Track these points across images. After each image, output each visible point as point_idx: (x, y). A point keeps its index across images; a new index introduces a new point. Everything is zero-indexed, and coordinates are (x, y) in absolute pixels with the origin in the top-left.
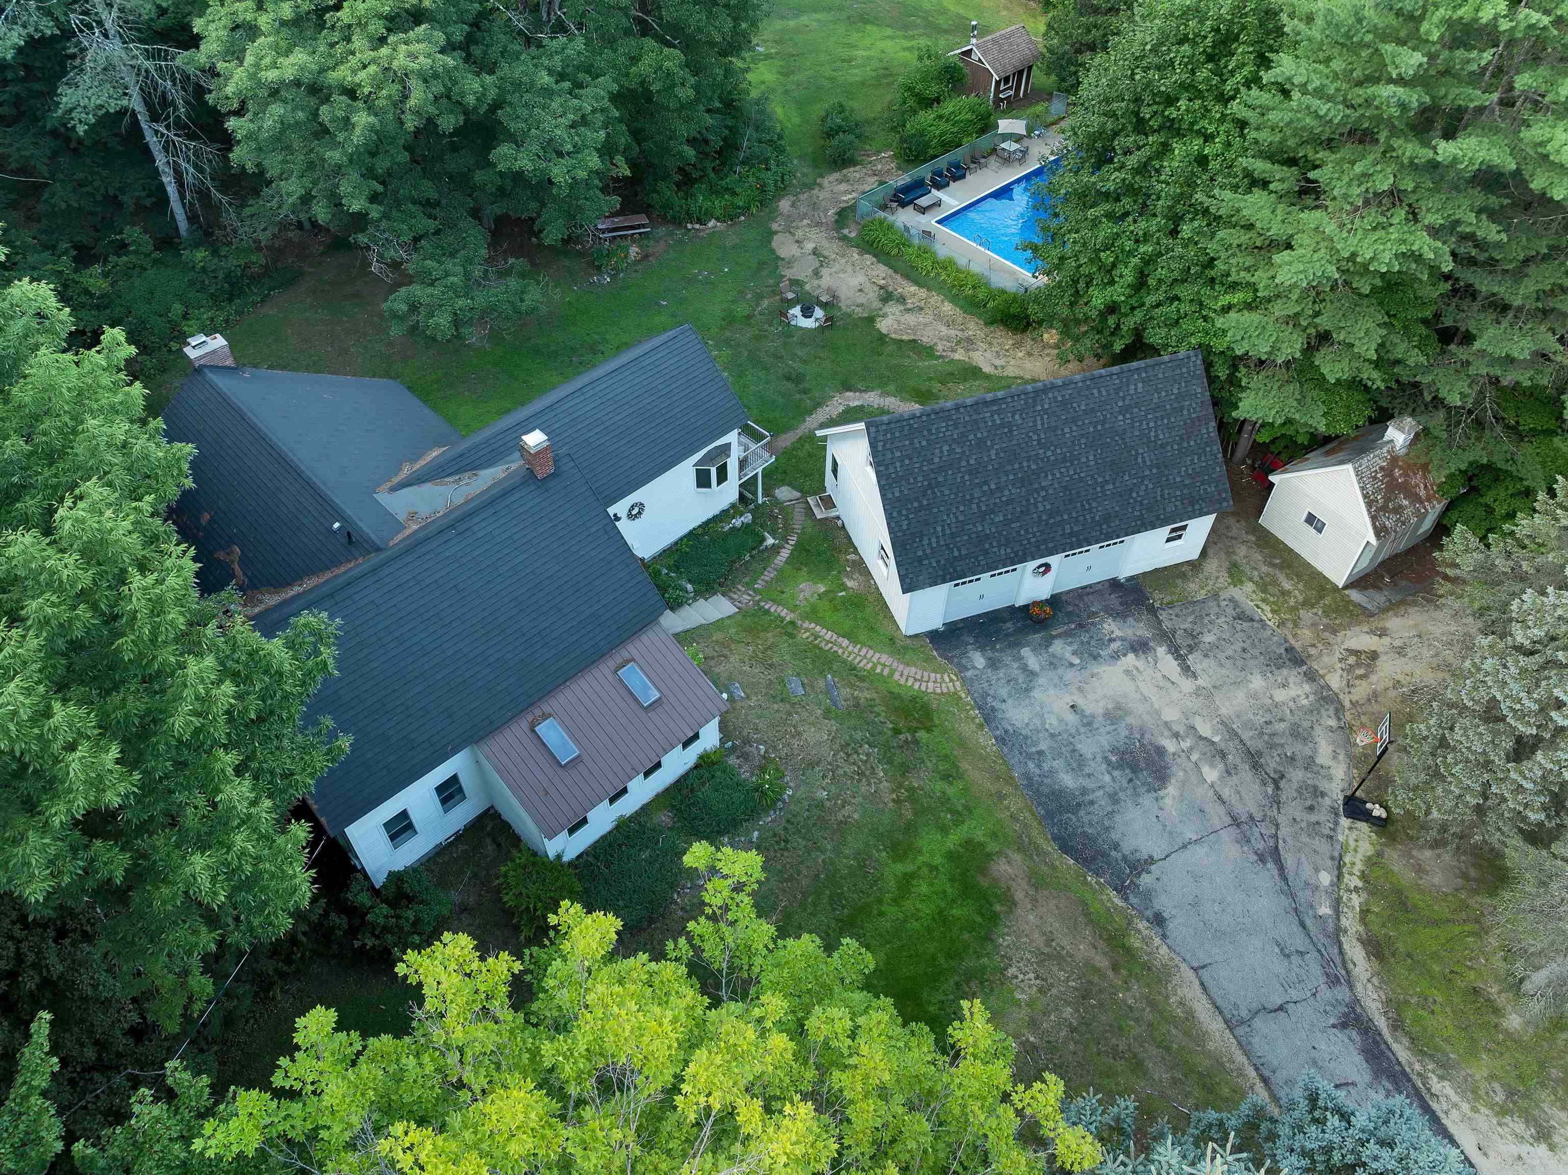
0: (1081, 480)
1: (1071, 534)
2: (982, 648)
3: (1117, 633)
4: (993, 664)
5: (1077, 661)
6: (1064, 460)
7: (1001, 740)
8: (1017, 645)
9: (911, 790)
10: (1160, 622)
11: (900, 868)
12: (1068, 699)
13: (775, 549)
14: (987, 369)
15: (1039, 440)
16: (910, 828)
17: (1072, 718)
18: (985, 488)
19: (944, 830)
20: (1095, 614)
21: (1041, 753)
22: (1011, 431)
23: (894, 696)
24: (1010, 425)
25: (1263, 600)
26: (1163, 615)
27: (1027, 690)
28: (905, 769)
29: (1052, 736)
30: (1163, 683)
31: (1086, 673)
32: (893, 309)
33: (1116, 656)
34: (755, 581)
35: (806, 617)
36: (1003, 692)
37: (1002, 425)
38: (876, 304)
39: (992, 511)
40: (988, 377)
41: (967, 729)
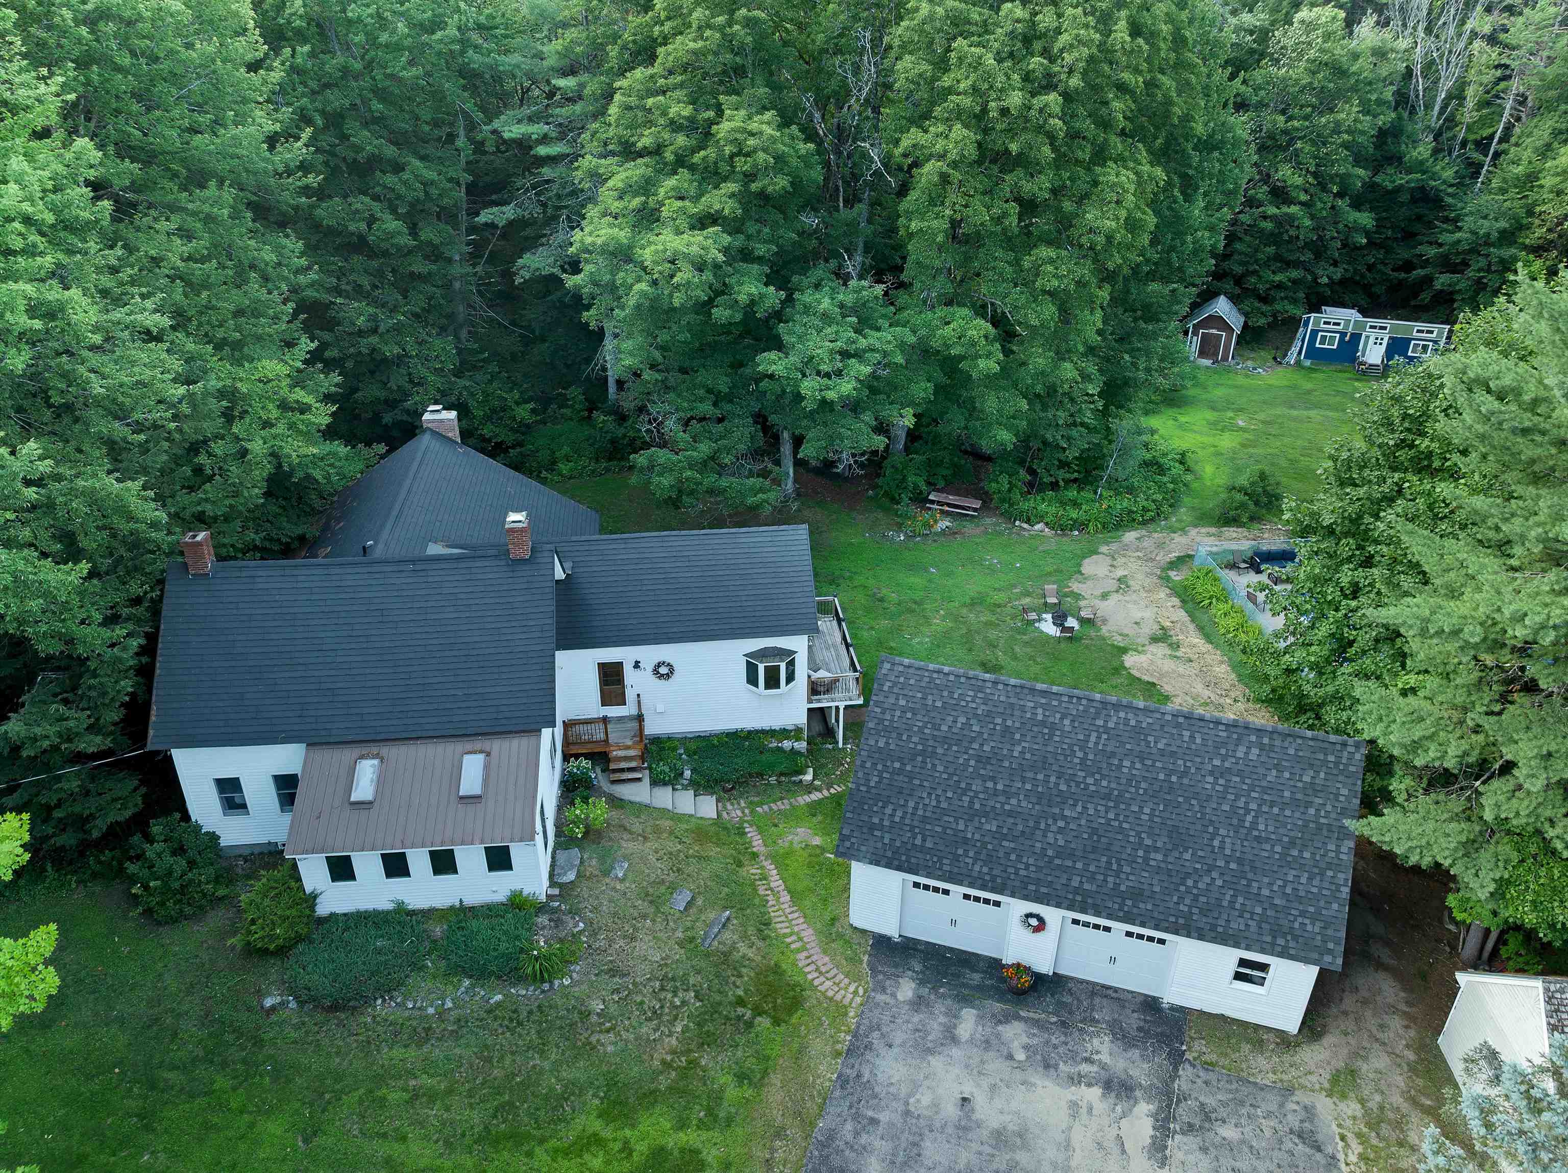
0: (1121, 830)
1: (1076, 891)
2: (922, 983)
3: (1105, 1058)
4: (918, 1003)
5: (1021, 1056)
6: (1107, 797)
7: (843, 1081)
8: (965, 1000)
9: (693, 1064)
10: (1174, 1076)
11: (596, 1125)
12: (968, 1089)
13: (810, 788)
15: (1083, 760)
16: (650, 1098)
17: (951, 1110)
18: (990, 784)
19: (682, 1125)
20: (1094, 1021)
21: (874, 1122)
22: (1051, 735)
23: (776, 970)
24: (1053, 727)
25: (1359, 1135)
26: (1186, 1072)
27: (930, 1051)
28: (707, 1040)
29: (907, 1113)
30: (1110, 1144)
31: (1018, 1075)
32: (1157, 650)
33: (1076, 1080)
34: (761, 804)
35: (772, 857)
36: (898, 1037)
37: (1043, 723)
38: (1142, 640)
39: (986, 815)
41: (817, 1046)
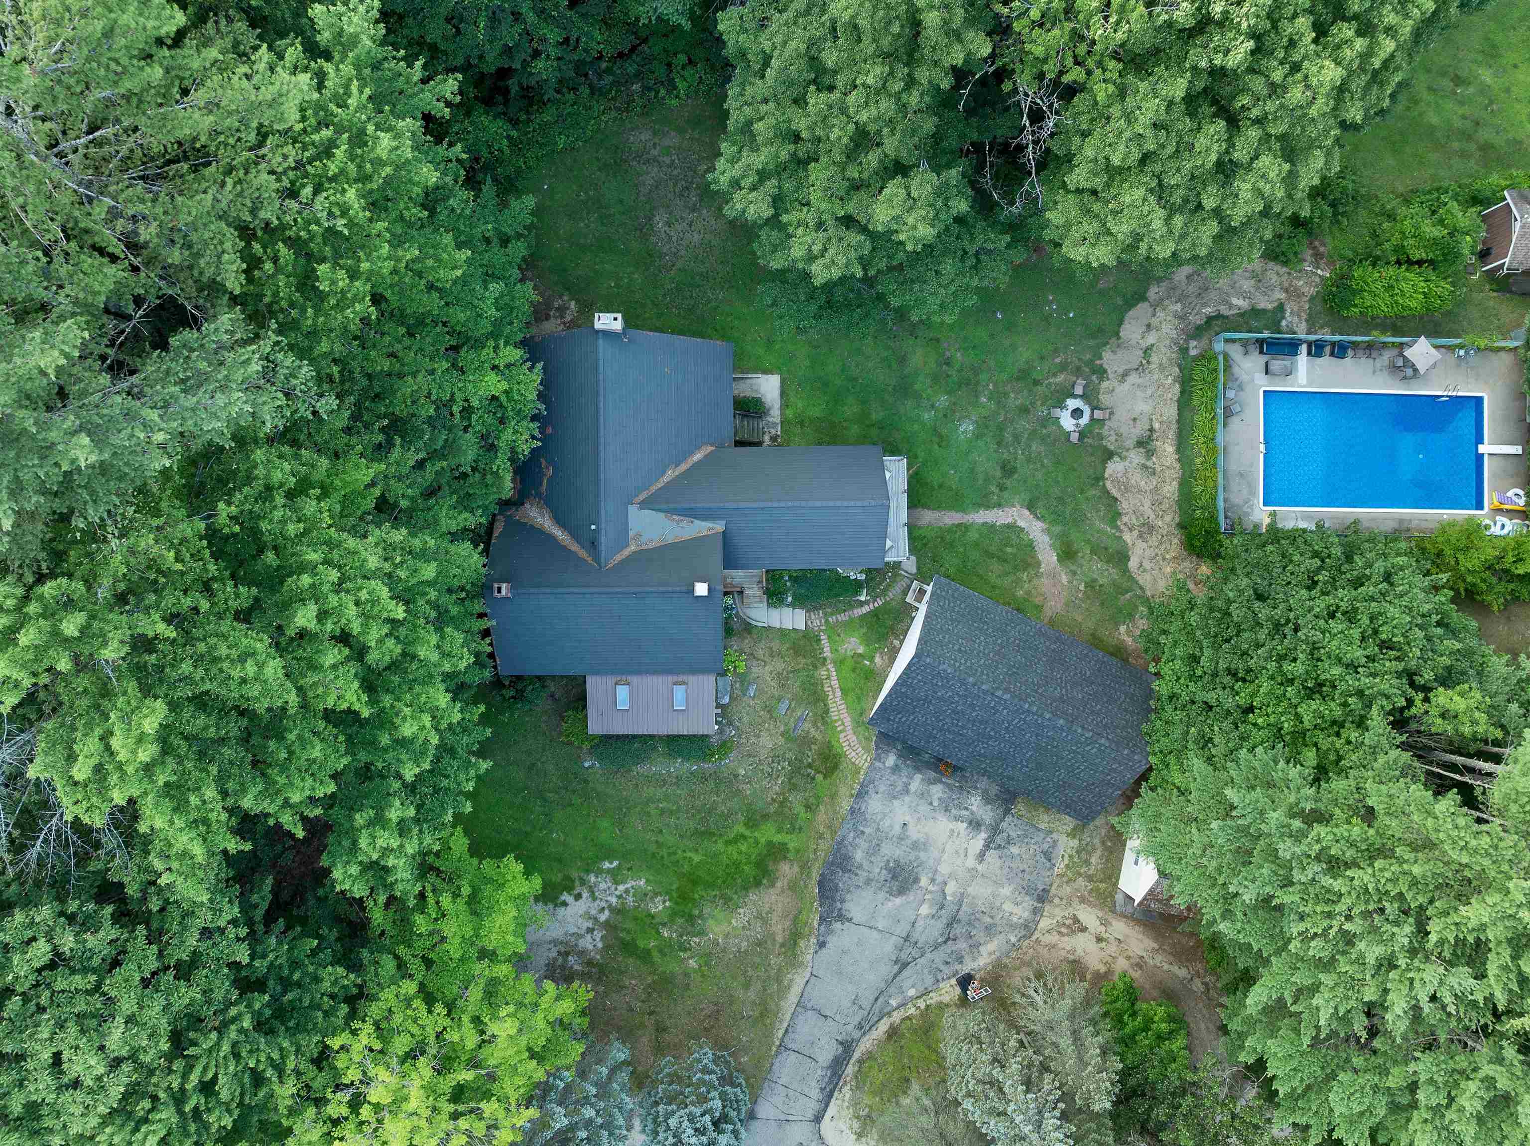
2: (900, 756)
3: (974, 808)
4: (895, 769)
5: (936, 804)
7: (852, 811)
8: (918, 769)
9: (786, 799)
10: (1003, 820)
11: (742, 830)
12: (907, 819)
13: (862, 604)
14: (1133, 564)
16: (765, 817)
17: (897, 829)
19: (780, 830)
20: (976, 788)
21: (863, 833)
23: (829, 746)
25: (1071, 856)
26: (1009, 819)
27: (895, 797)
28: (794, 787)
29: (878, 829)
30: (962, 851)
31: (933, 814)
32: (1136, 457)
33: (957, 818)
34: (832, 614)
35: (834, 662)
36: (882, 788)
38: (1130, 443)
40: (1126, 571)
41: (843, 791)
